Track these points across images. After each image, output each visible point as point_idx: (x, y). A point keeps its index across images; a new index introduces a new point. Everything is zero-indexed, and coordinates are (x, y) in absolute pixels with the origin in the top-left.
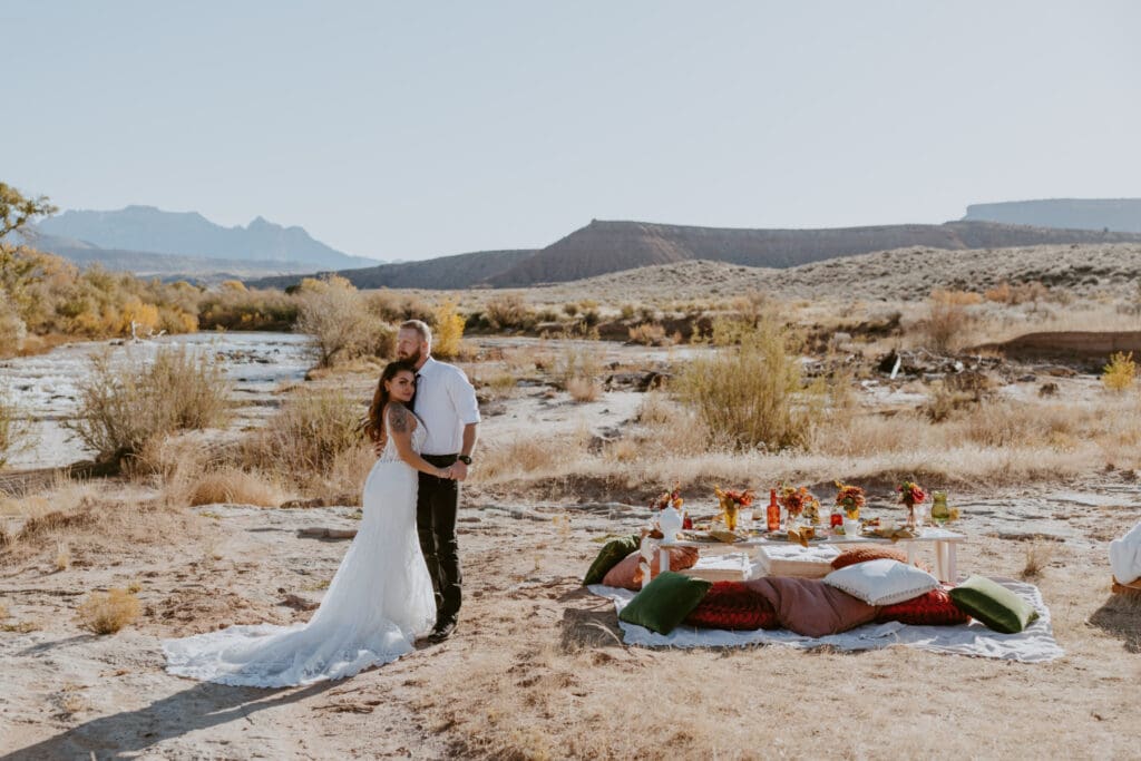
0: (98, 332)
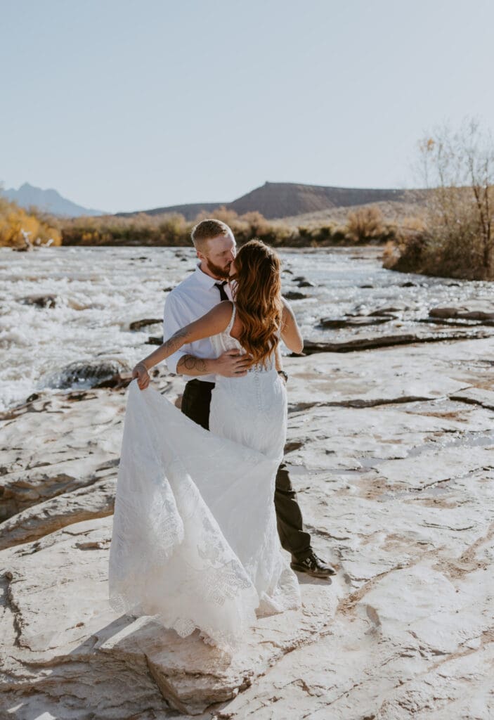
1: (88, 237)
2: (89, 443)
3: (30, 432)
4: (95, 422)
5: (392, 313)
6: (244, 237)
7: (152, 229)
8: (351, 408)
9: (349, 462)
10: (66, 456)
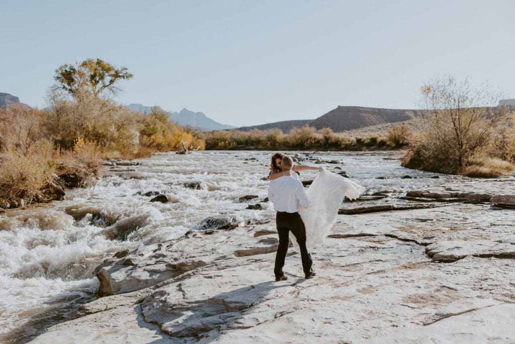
0: (163, 147)
1: (221, 144)
2: (212, 249)
3: (187, 245)
4: (216, 241)
5: (386, 194)
6: (321, 144)
7: (262, 139)
8: (334, 239)
9: (320, 257)
10: (202, 254)
